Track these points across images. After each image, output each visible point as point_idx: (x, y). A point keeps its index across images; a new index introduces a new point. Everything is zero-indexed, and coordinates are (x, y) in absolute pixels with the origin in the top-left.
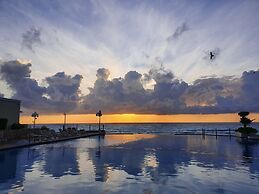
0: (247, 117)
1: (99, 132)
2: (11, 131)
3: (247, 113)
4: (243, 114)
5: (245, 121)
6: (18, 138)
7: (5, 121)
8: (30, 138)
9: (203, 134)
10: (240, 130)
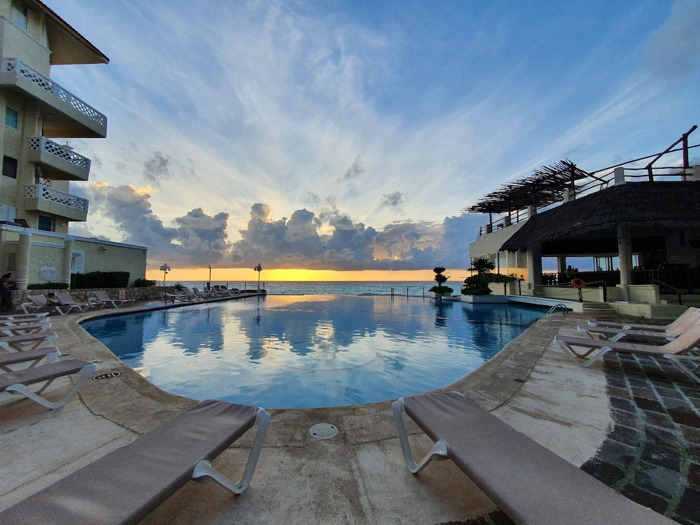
0: (443, 273)
1: (258, 293)
2: (136, 289)
3: (443, 270)
4: (439, 270)
5: (441, 279)
6: (146, 299)
7: (127, 275)
8: (166, 298)
9: (393, 295)
10: (434, 289)
